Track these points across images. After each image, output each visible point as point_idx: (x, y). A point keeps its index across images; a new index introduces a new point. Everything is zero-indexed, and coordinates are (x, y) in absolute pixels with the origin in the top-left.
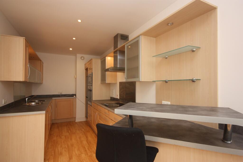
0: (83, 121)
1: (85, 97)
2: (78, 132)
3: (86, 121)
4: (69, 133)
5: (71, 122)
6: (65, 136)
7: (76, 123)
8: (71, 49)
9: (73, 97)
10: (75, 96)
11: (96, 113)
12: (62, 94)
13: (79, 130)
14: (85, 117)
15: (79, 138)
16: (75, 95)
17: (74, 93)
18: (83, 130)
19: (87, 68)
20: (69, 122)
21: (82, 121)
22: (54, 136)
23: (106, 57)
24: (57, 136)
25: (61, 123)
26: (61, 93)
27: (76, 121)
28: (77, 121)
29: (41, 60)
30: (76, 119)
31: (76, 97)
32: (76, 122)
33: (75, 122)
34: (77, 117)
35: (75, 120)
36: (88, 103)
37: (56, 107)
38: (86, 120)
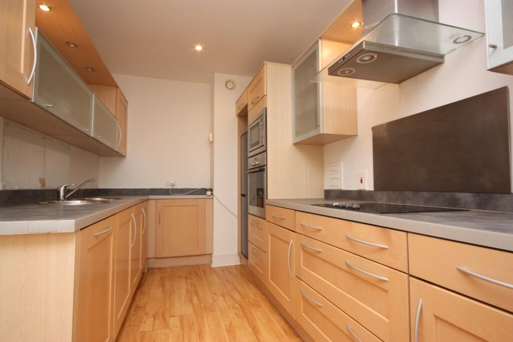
0: (233, 266)
1: (238, 194)
2: (221, 302)
3: (241, 265)
4: (193, 304)
5: (198, 266)
6: (182, 319)
7: (214, 271)
8: (199, 48)
9: (205, 194)
10: (209, 193)
11: (289, 243)
12: (174, 187)
13: (223, 295)
14: (238, 253)
15: (227, 331)
16: (211, 190)
17: (208, 187)
18: (237, 296)
19: (246, 106)
20: (193, 266)
21: (230, 267)
22: (147, 314)
23: (320, 41)
24: (155, 317)
25: (172, 268)
26: (173, 185)
27: (213, 266)
28: (216, 263)
29: (117, 87)
30: (214, 259)
31: (212, 194)
32: (214, 268)
33: (211, 268)
34: (215, 254)
35: (211, 262)
36: (249, 212)
37: (158, 223)
38: (241, 262)
